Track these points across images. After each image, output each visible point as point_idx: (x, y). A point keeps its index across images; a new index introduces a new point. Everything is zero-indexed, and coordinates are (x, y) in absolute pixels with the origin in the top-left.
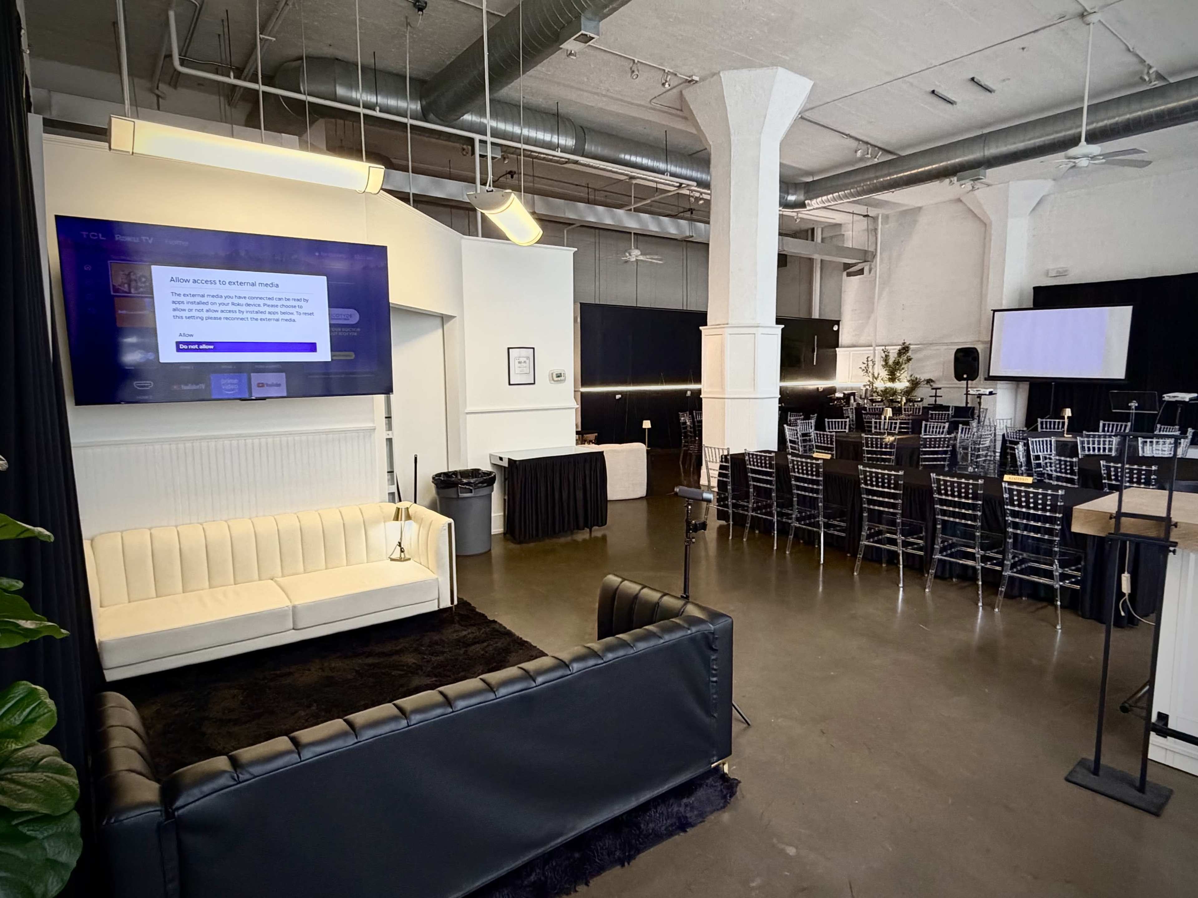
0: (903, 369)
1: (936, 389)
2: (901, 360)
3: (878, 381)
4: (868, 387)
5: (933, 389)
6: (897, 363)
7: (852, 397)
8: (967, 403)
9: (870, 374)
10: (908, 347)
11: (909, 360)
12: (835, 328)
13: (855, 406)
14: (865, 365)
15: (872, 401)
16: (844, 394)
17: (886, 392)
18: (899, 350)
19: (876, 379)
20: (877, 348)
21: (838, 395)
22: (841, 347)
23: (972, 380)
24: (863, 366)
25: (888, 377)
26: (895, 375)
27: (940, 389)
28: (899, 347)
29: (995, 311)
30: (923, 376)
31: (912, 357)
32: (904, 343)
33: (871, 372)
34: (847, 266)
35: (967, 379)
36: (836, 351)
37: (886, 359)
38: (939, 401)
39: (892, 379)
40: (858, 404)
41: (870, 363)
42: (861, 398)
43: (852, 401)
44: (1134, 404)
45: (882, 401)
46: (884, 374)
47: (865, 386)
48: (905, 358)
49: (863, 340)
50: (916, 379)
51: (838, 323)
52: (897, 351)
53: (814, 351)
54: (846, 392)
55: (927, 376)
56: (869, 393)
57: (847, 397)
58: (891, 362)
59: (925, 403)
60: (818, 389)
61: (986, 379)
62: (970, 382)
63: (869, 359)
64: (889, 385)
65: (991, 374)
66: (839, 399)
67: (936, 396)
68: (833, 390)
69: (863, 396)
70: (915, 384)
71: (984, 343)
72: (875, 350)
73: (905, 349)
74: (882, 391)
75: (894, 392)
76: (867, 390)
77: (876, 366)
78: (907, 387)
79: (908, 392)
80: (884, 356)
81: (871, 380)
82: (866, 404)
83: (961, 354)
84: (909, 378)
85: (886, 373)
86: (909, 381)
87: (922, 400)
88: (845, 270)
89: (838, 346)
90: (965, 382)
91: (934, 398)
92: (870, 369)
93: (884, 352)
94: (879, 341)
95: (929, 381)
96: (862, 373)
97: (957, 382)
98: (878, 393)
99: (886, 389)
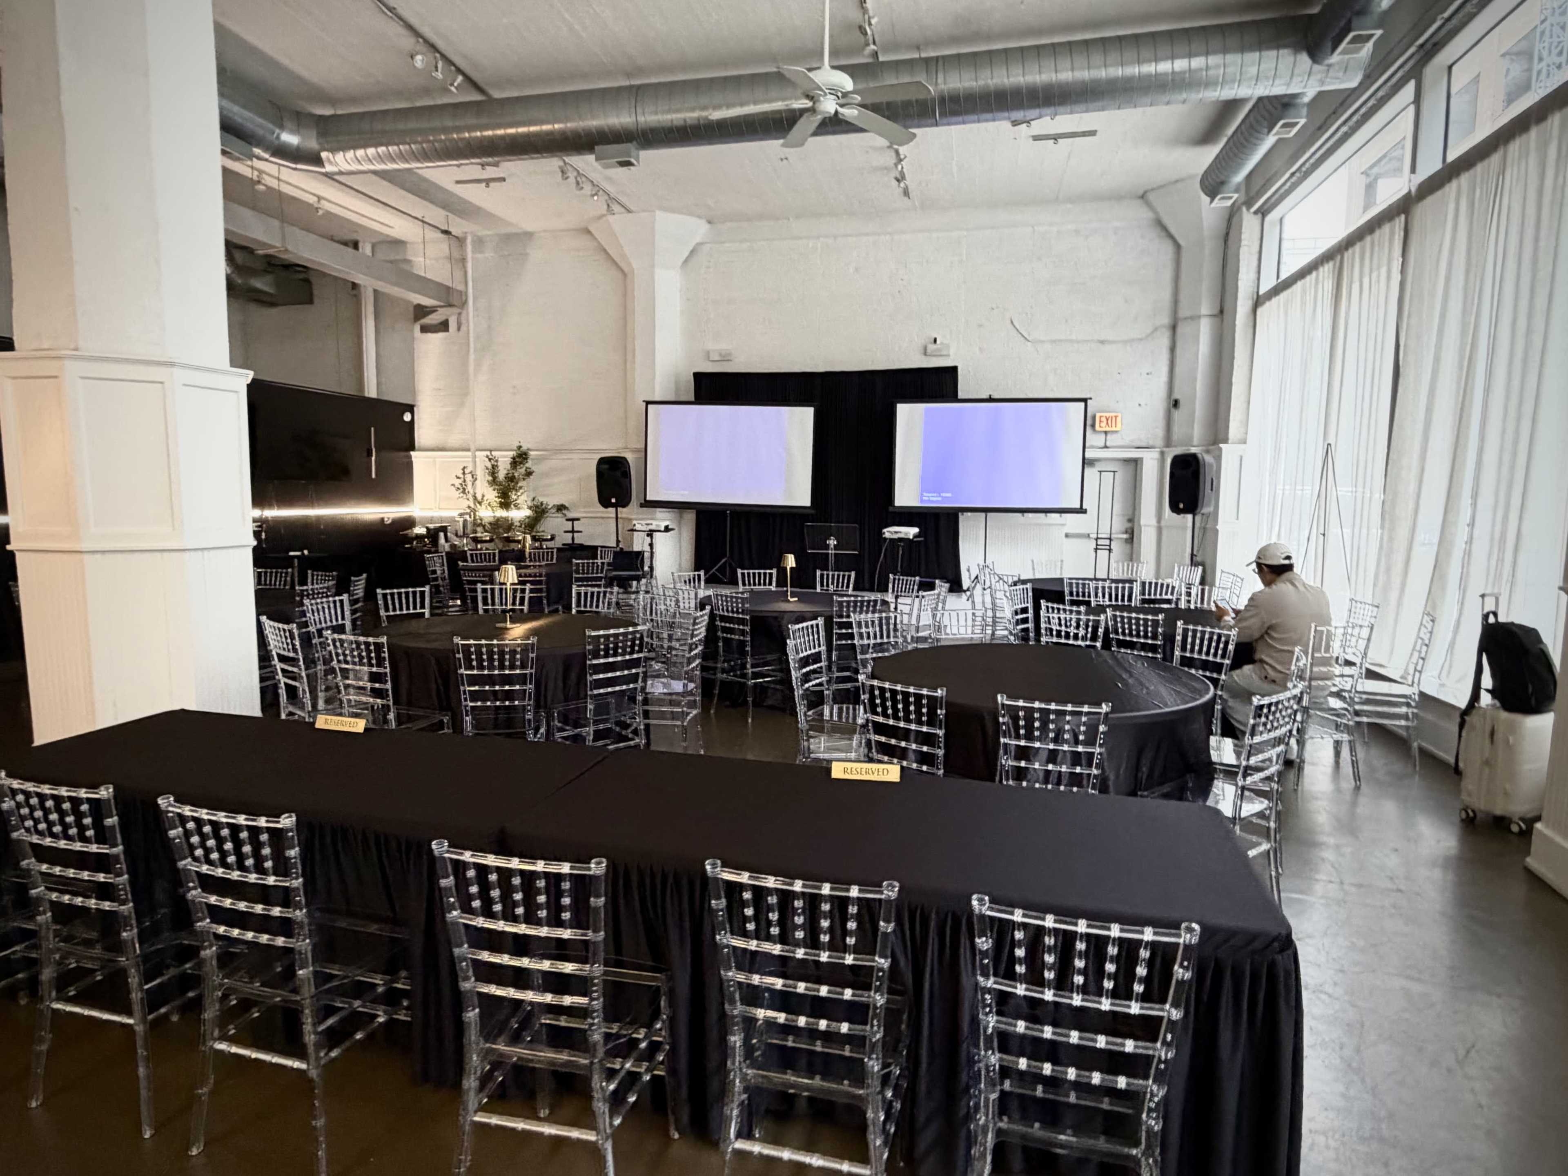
0: (521, 488)
1: (573, 520)
2: (516, 475)
3: (483, 506)
4: (467, 517)
5: (568, 520)
6: (511, 479)
7: (442, 535)
8: (618, 542)
9: (470, 496)
10: (526, 454)
11: (529, 474)
12: (407, 417)
13: (447, 547)
14: (460, 481)
15: (476, 540)
16: (427, 528)
17: (497, 525)
18: (514, 458)
19: (480, 503)
20: (478, 453)
21: (419, 530)
22: (420, 450)
23: (624, 506)
24: (457, 482)
25: (498, 500)
26: (508, 497)
27: (578, 519)
28: (512, 454)
29: (648, 403)
30: (551, 501)
31: (533, 468)
32: (520, 447)
33: (471, 492)
34: (421, 312)
35: (615, 506)
36: (410, 457)
37: (493, 472)
38: (579, 539)
39: (506, 504)
40: (453, 546)
41: (469, 478)
42: (457, 535)
43: (442, 540)
44: (832, 542)
45: (491, 540)
46: (492, 495)
47: (461, 515)
48: (523, 471)
49: (454, 440)
50: (542, 504)
51: (411, 408)
52: (509, 460)
53: (369, 454)
54: (431, 526)
55: (558, 502)
56: (470, 527)
57: (433, 535)
58: (501, 475)
59: (558, 543)
60: (383, 519)
61: (642, 506)
62: (620, 509)
63: (467, 471)
64: (501, 513)
65: (648, 498)
66: (419, 537)
67: (573, 531)
68: (409, 523)
69: (461, 533)
70: (540, 512)
71: (637, 451)
72: (475, 457)
73: (521, 458)
74: (490, 524)
75: (508, 525)
76: (465, 521)
77: (478, 482)
78: (529, 517)
79: (531, 525)
80: (490, 466)
81: (472, 505)
82: (464, 544)
83: (606, 466)
84: (530, 504)
85: (495, 493)
86: (530, 508)
87: (553, 538)
88: (417, 318)
89: (413, 448)
90: (612, 510)
91: (570, 535)
92: (469, 488)
93: (490, 460)
94: (481, 442)
95: (561, 508)
96: (457, 494)
97: (602, 509)
98: (484, 526)
99: (498, 520)
